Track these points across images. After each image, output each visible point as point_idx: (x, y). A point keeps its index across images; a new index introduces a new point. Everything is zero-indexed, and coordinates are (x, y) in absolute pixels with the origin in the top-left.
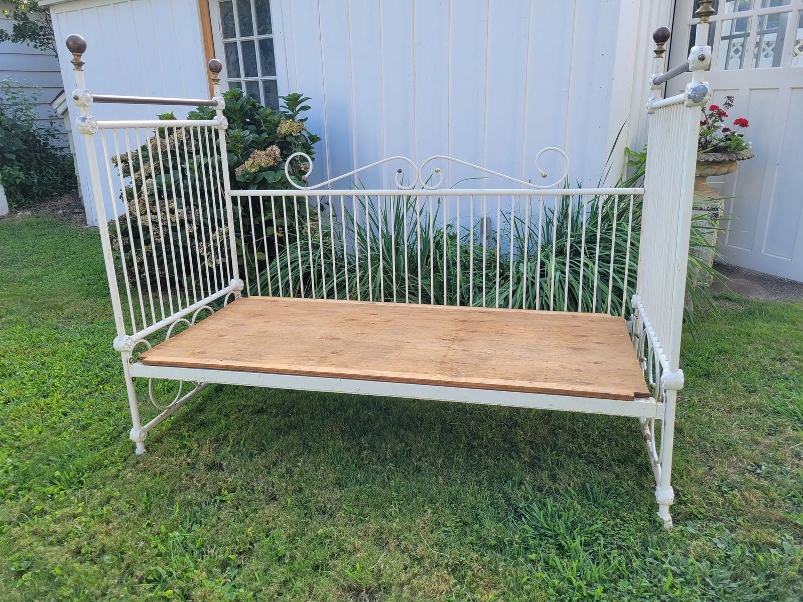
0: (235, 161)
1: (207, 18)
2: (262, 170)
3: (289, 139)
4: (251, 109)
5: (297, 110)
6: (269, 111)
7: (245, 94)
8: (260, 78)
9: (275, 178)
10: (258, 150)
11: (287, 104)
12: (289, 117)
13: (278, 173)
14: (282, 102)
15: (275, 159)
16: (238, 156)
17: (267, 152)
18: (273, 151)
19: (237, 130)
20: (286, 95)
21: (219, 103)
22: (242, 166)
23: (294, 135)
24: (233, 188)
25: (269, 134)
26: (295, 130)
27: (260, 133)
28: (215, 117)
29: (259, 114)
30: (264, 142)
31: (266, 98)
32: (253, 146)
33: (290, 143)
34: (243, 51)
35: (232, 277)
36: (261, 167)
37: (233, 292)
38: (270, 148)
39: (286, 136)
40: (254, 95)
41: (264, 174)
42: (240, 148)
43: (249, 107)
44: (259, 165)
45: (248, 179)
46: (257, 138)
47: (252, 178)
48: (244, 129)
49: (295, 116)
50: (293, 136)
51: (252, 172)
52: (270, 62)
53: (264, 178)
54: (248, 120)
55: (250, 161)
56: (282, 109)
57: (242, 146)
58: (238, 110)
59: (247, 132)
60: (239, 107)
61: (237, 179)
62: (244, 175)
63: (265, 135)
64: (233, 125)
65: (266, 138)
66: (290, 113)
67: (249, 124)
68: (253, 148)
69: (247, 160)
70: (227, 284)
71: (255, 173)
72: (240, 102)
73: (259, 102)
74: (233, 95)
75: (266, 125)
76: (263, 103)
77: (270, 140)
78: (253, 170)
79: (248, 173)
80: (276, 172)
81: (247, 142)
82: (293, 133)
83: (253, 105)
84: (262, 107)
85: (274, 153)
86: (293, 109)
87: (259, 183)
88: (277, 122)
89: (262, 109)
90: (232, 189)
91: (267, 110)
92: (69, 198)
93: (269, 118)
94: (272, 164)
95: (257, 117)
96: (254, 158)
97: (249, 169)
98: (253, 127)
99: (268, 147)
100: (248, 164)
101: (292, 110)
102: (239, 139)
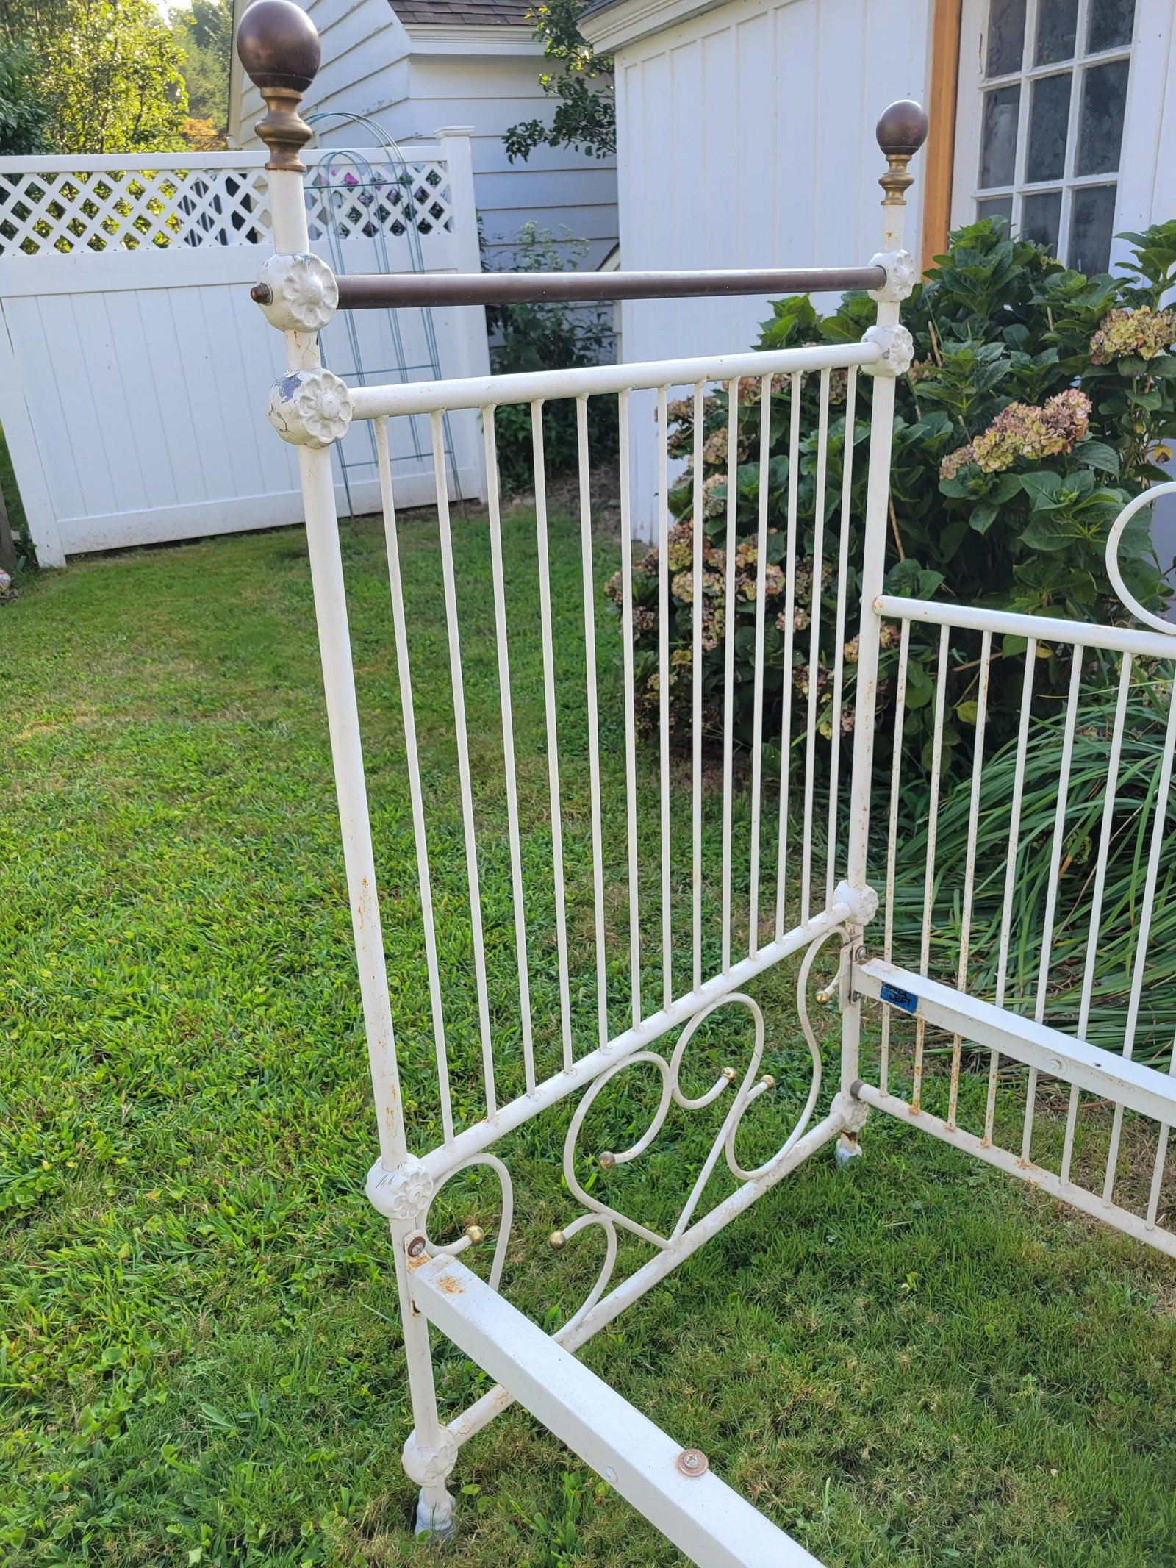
0: (946, 437)
1: (950, 26)
2: (1021, 465)
3: (1125, 370)
4: (1022, 277)
5: (1168, 277)
6: (1079, 280)
7: (1016, 232)
8: (1069, 182)
9: (1060, 494)
10: (1021, 401)
11: (1141, 258)
12: (1139, 298)
13: (1070, 480)
14: (1122, 253)
15: (1068, 433)
16: (956, 422)
17: (1049, 411)
18: (1069, 407)
19: (969, 343)
20: (1141, 228)
21: (890, 275)
22: (963, 450)
23: (1146, 354)
24: (891, 588)
25: (1063, 354)
26: (1151, 341)
27: (1036, 348)
28: (871, 330)
29: (1043, 291)
30: (1044, 378)
31: (1077, 237)
32: (1009, 387)
33: (1128, 381)
34: (1034, 108)
35: (841, 873)
36: (1018, 458)
37: (840, 929)
38: (1058, 399)
39: (1117, 359)
40: (1042, 234)
41: (1024, 481)
42: (968, 397)
43: (1018, 269)
44: (1016, 450)
45: (975, 492)
46: (1025, 367)
47: (985, 490)
48: (990, 337)
49: (1158, 294)
50: (1141, 358)
51: (989, 470)
52: (1109, 133)
53: (1023, 495)
54: (1008, 307)
55: (991, 436)
56: (1116, 273)
57: (972, 391)
58: (984, 282)
59: (998, 348)
60: (988, 271)
61: (943, 488)
62: (965, 477)
63: (1051, 357)
64: (962, 326)
65: (1054, 366)
66: (1144, 283)
67: (1008, 320)
68: (1008, 394)
69: (982, 433)
70: (818, 901)
71: (997, 473)
72: (994, 258)
73: (1052, 253)
74: (977, 238)
75: (1061, 324)
76: (1062, 257)
77: (1062, 371)
78: (995, 465)
79: (979, 474)
80: (1063, 476)
81: (992, 376)
82: (1143, 351)
83: (1034, 264)
84: (1058, 268)
85: (1071, 416)
86: (1157, 272)
87: (1003, 506)
88: (1097, 315)
89: (1056, 276)
90: (885, 593)
91: (1071, 278)
92: (606, 473)
93: (1073, 302)
94: (1056, 450)
95: (1037, 299)
96: (1005, 429)
97: (982, 463)
98: (1018, 332)
99: (1055, 395)
100: (979, 447)
101: (1154, 276)
102: (967, 370)
